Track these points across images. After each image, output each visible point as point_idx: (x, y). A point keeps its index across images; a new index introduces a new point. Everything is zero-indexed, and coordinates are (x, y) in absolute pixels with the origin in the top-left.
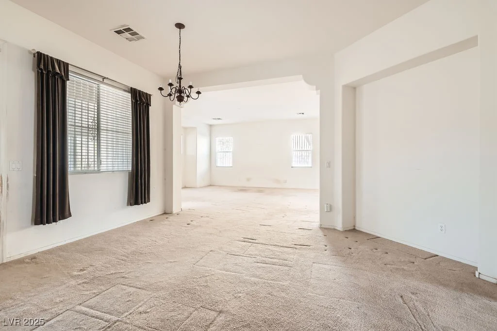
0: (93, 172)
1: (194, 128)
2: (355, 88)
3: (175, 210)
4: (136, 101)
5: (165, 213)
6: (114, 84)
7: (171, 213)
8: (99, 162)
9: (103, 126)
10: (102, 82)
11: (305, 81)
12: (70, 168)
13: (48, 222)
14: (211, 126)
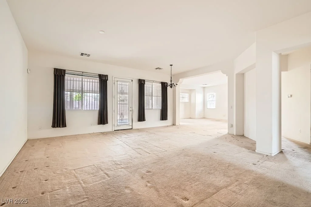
0: (151, 109)
1: (194, 90)
2: (243, 74)
3: (177, 124)
4: (163, 86)
5: (173, 125)
6: (156, 82)
7: (175, 125)
8: (152, 106)
9: (153, 95)
10: (153, 82)
11: (222, 72)
12: (145, 108)
13: (141, 121)
14: (204, 88)
